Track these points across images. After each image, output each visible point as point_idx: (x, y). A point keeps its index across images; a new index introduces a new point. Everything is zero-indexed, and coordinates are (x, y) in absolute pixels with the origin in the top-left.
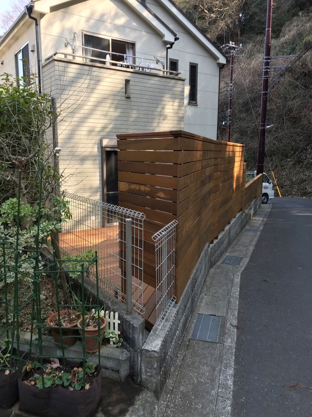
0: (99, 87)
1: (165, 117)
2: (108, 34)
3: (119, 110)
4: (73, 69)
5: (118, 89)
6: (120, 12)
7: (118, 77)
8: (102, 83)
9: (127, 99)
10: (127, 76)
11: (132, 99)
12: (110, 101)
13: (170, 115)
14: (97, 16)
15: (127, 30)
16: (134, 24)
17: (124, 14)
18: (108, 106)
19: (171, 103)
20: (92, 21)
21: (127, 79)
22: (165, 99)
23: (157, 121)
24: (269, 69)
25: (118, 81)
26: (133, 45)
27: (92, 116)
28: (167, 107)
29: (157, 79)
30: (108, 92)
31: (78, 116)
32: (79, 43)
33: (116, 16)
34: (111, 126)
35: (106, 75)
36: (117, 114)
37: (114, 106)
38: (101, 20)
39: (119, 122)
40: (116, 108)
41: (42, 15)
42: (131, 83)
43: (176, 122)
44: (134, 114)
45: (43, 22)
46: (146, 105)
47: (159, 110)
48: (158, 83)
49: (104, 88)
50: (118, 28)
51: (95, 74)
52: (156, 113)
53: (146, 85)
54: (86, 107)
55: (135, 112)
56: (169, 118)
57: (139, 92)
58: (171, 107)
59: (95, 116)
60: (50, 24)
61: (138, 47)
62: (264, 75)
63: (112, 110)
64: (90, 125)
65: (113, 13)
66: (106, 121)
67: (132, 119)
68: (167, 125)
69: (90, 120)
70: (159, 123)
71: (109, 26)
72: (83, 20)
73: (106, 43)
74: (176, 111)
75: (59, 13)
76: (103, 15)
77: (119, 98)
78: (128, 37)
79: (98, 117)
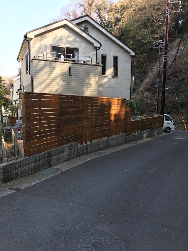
0: (55, 71)
1: (91, 85)
2: (64, 45)
3: (65, 82)
4: (42, 63)
5: (65, 72)
6: (71, 34)
7: (65, 66)
8: (56, 69)
9: (70, 76)
10: (70, 65)
11: (72, 76)
12: (60, 77)
13: (93, 83)
14: (58, 38)
15: (74, 43)
16: (78, 40)
17: (73, 35)
18: (59, 80)
19: (94, 78)
20: (56, 40)
21: (70, 66)
22: (91, 75)
23: (86, 86)
24: (167, 56)
25: (65, 68)
26: (77, 49)
27: (51, 85)
28: (92, 79)
29: (86, 66)
30: (59, 73)
31: (44, 84)
32: (49, 50)
33: (68, 37)
34: (61, 89)
35: (59, 65)
36: (64, 83)
37: (62, 79)
38: (61, 39)
39: (65, 87)
40: (64, 80)
41: (31, 39)
42: (72, 68)
43: (97, 87)
44: (73, 84)
45: (32, 42)
46: (80, 79)
47: (87, 81)
48: (87, 68)
49: (58, 71)
50: (69, 42)
51: (53, 65)
52: (86, 83)
53: (80, 69)
54: (48, 80)
55: (74, 82)
56: (93, 85)
57: (76, 72)
58: (94, 80)
59: (52, 85)
60: (35, 43)
61: (80, 50)
62: (164, 60)
63: (61, 81)
64: (50, 88)
65: (67, 35)
66: (58, 87)
67: (72, 86)
68: (92, 89)
69: (50, 86)
70: (87, 88)
71: (64, 41)
72: (51, 40)
73: (62, 50)
74: (97, 81)
75: (39, 38)
76: (61, 37)
77: (65, 76)
78: (75, 46)
79: (54, 85)
